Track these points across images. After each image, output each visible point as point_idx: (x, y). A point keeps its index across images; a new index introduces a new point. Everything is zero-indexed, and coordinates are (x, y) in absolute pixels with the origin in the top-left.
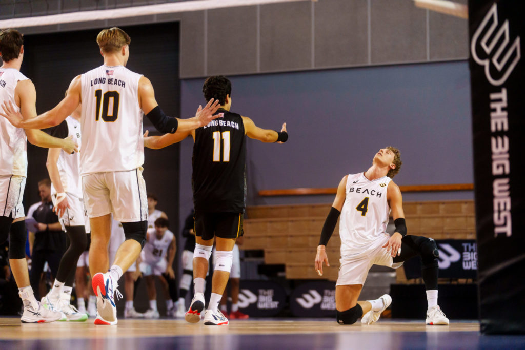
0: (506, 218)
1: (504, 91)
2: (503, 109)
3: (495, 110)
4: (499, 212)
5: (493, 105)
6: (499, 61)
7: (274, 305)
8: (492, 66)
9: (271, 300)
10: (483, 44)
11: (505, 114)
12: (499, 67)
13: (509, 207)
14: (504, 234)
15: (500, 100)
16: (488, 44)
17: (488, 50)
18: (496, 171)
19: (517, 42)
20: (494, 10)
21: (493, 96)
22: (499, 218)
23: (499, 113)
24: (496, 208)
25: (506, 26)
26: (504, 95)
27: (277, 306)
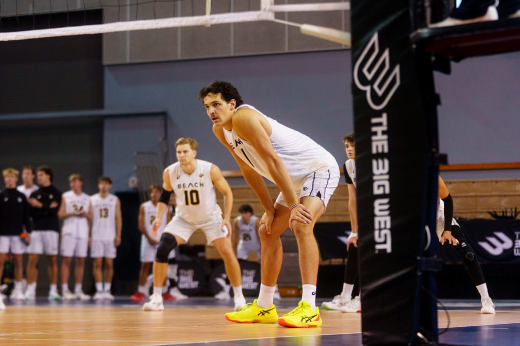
0: (386, 236)
1: (385, 116)
2: (384, 133)
3: (375, 133)
4: (380, 229)
5: (374, 129)
6: (380, 86)
7: (194, 285)
8: (373, 92)
9: (191, 280)
10: (365, 70)
11: (385, 137)
12: (380, 93)
13: (389, 225)
14: (385, 250)
15: (380, 124)
16: (370, 70)
17: (370, 77)
18: (377, 191)
19: (397, 70)
20: (375, 38)
21: (374, 120)
22: (380, 236)
23: (380, 136)
24: (377, 226)
25: (386, 54)
26: (384, 119)
27: (197, 286)
